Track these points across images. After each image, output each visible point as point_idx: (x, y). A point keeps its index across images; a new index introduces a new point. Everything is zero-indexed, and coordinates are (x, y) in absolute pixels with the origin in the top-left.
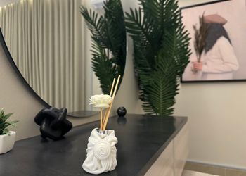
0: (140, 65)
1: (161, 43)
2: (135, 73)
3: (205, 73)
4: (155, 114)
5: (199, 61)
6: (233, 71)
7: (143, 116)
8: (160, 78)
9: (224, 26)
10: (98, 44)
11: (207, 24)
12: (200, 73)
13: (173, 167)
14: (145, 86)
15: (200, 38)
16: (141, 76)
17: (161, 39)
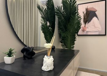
0: (61, 29)
1: (69, 20)
2: (59, 32)
3: (87, 32)
4: (66, 49)
5: (85, 27)
6: (99, 31)
7: (62, 49)
8: (69, 34)
9: (96, 12)
10: (44, 20)
11: (89, 11)
12: (86, 32)
13: (73, 70)
14: (62, 37)
15: (86, 17)
16: (61, 33)
17: (70, 18)
